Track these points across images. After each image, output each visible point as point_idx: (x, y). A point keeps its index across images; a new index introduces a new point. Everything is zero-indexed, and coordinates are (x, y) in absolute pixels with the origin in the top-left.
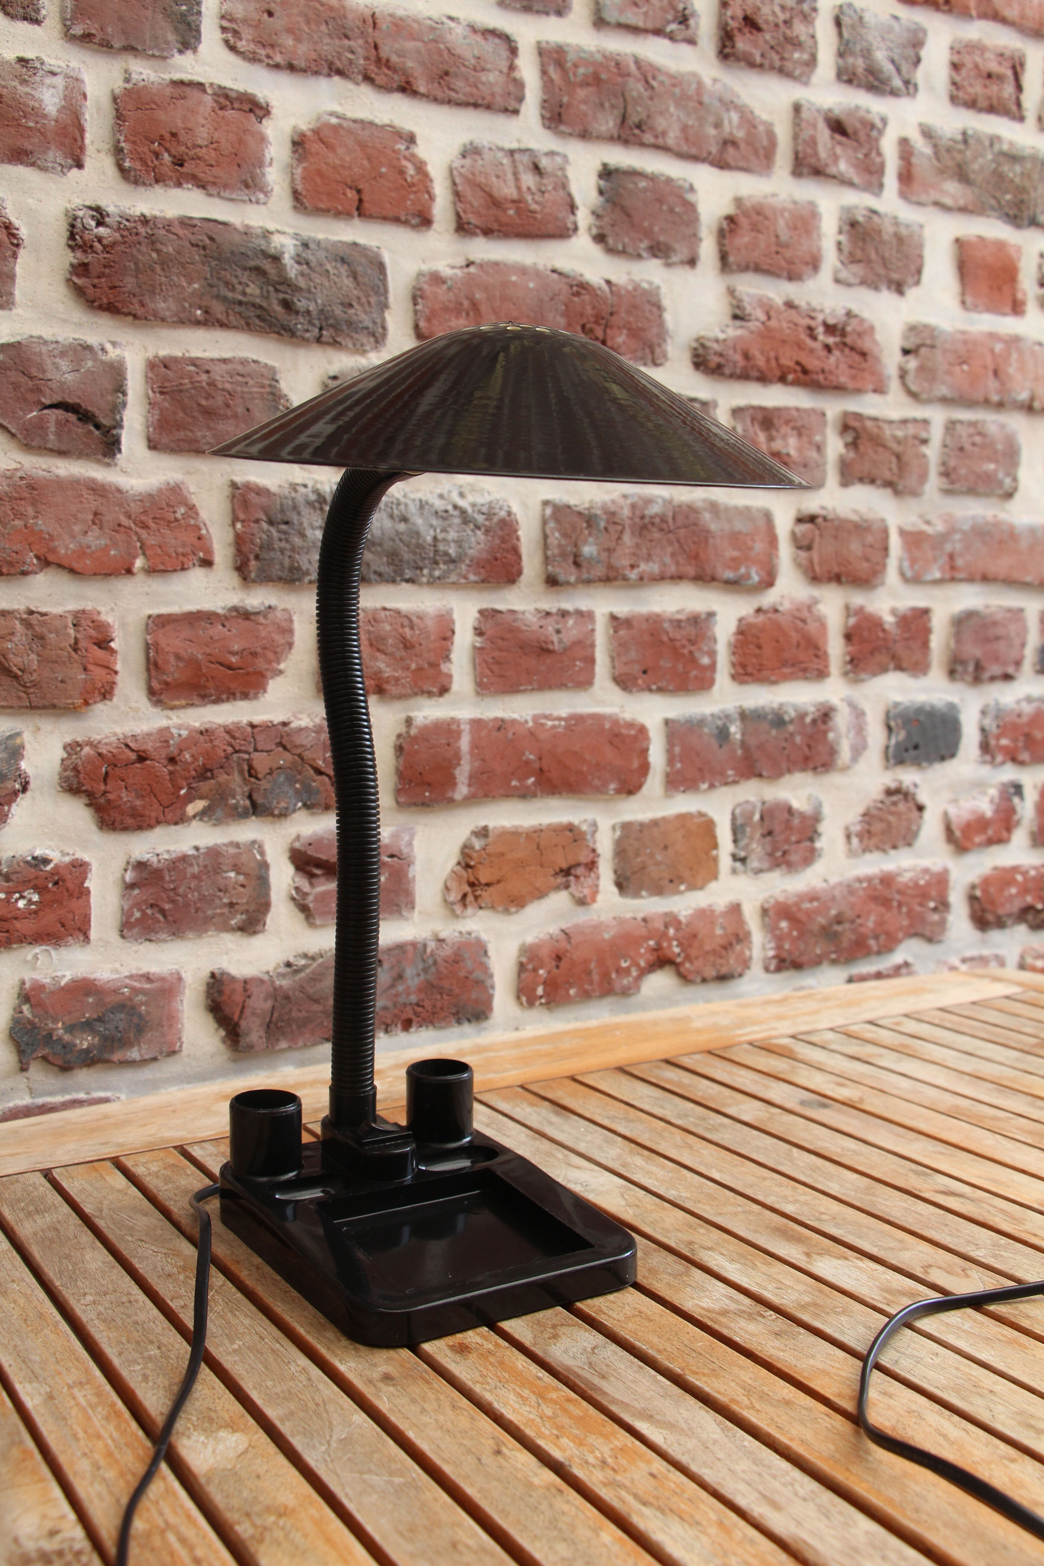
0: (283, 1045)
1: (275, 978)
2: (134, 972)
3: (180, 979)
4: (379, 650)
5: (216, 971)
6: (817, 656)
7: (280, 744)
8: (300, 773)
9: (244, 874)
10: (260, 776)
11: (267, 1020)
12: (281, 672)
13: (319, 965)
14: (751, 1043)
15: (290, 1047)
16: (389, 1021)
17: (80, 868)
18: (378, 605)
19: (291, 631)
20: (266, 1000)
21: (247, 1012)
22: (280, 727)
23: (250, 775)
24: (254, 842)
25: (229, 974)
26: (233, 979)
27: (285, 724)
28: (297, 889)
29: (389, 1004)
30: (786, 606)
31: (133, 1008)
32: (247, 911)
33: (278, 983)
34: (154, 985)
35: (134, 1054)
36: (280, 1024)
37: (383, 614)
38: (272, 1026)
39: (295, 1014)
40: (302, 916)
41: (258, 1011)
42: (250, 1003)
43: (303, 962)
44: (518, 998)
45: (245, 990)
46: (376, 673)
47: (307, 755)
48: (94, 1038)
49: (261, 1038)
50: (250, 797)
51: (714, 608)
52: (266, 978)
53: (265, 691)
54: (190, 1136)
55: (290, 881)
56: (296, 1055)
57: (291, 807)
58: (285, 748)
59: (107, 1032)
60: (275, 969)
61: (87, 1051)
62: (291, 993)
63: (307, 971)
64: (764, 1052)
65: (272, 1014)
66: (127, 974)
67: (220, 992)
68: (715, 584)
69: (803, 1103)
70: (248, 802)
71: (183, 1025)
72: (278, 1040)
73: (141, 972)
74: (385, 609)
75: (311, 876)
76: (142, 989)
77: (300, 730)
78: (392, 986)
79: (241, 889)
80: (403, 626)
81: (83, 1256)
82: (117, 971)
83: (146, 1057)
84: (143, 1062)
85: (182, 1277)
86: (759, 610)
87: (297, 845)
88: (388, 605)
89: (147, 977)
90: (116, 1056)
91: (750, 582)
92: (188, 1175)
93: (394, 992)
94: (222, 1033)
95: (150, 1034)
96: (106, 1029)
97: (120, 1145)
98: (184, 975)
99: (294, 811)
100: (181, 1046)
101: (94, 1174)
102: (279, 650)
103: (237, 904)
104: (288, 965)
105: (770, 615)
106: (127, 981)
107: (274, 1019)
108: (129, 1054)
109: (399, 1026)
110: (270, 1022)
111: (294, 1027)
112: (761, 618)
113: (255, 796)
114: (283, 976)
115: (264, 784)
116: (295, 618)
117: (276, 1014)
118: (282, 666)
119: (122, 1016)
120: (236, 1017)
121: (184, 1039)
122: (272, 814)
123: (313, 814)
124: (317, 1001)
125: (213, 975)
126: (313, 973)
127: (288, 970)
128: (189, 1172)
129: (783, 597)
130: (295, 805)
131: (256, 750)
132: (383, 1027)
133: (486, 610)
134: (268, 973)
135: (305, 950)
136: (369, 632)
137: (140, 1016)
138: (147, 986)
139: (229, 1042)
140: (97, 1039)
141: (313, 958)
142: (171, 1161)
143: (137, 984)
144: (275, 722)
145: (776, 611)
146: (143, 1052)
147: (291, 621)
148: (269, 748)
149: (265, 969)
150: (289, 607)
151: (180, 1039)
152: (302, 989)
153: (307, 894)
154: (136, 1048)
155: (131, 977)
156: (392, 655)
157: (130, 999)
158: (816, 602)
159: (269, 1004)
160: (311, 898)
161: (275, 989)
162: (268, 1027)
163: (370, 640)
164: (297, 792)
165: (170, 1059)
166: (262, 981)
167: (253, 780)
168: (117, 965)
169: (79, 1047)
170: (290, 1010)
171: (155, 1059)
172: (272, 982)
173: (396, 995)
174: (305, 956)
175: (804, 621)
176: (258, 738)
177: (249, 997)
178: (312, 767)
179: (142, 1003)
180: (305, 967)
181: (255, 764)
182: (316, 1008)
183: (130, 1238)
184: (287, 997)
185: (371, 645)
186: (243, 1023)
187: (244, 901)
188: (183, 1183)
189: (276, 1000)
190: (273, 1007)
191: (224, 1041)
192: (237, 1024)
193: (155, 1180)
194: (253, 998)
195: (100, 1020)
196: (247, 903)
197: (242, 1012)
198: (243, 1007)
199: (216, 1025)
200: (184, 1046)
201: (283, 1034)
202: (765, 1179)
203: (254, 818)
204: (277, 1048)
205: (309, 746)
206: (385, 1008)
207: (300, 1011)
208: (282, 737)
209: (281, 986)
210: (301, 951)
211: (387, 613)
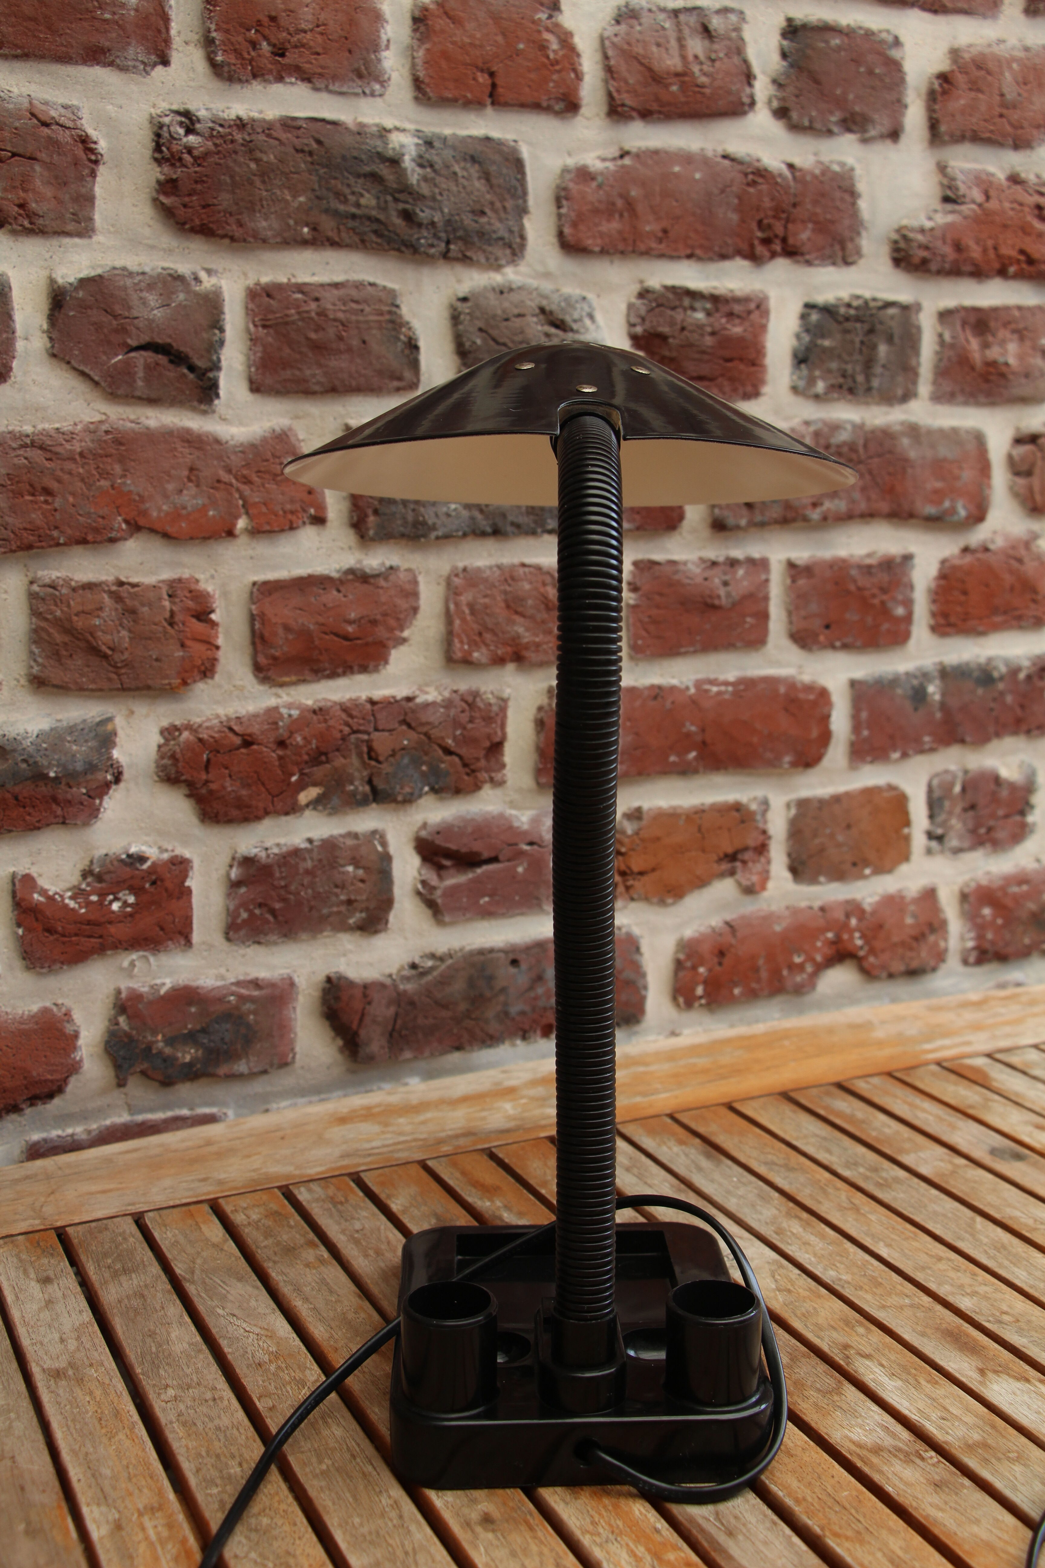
0: (408, 1054)
1: (398, 982)
2: (241, 978)
3: (292, 984)
4: (517, 613)
5: (332, 975)
6: (1034, 601)
7: (404, 722)
8: (426, 754)
9: (364, 868)
10: (381, 759)
11: (390, 1028)
12: (404, 640)
13: (449, 967)
14: (939, 1064)
15: (416, 1058)
16: (527, 1027)
17: (181, 866)
18: (516, 561)
19: (415, 595)
20: (388, 1007)
21: (367, 1020)
22: (404, 703)
23: (370, 758)
24: (374, 832)
25: (346, 979)
26: (351, 984)
27: (409, 699)
28: (424, 883)
29: (527, 1008)
30: (999, 543)
31: (240, 1017)
32: (367, 909)
33: (401, 987)
34: (263, 992)
35: (242, 1067)
36: (404, 1032)
37: (521, 571)
38: (395, 1034)
39: (421, 1021)
40: (428, 912)
41: (380, 1019)
42: (372, 1010)
43: (430, 963)
44: (674, 999)
45: (365, 996)
46: (513, 639)
47: (435, 733)
48: (197, 1051)
49: (382, 1047)
50: (370, 782)
51: (912, 549)
52: (388, 982)
53: (386, 662)
54: (297, 1172)
55: (416, 874)
56: (422, 1064)
57: (417, 792)
58: (409, 726)
59: (212, 1044)
60: (399, 971)
61: (190, 1065)
62: (416, 998)
63: (435, 973)
64: (953, 1077)
65: (395, 1021)
66: (233, 980)
67: (337, 998)
68: (913, 521)
69: (993, 1152)
70: (367, 788)
71: (296, 1034)
72: (401, 1050)
73: (249, 978)
74: (523, 565)
75: (439, 868)
76: (250, 996)
77: (427, 705)
78: (531, 988)
79: (361, 885)
80: (544, 584)
81: (169, 1333)
82: (223, 978)
83: (255, 1070)
84: (252, 1075)
85: (273, 1368)
86: (966, 550)
87: (423, 834)
88: (527, 561)
89: (256, 983)
90: (222, 1070)
91: (955, 518)
92: (291, 1227)
93: (532, 994)
94: (340, 1042)
95: (259, 1046)
96: (210, 1041)
97: (220, 1182)
98: (296, 980)
99: (420, 796)
100: (294, 1058)
101: (190, 1222)
102: (402, 616)
103: (356, 901)
104: (414, 966)
105: (979, 555)
106: (234, 988)
107: (398, 1027)
108: (236, 1067)
109: (539, 1032)
110: (393, 1029)
111: (420, 1036)
112: (968, 559)
113: (376, 781)
114: (408, 979)
115: (386, 768)
116: (421, 579)
117: (399, 1022)
118: (406, 634)
119: (228, 1026)
120: (354, 1026)
121: (298, 1049)
122: (395, 801)
123: (441, 799)
124: (445, 1007)
125: (329, 980)
126: (441, 975)
127: (413, 972)
128: (292, 1223)
129: (995, 532)
130: (421, 789)
131: (376, 729)
132: (521, 1033)
133: (641, 561)
134: (390, 976)
135: (433, 950)
136: (505, 592)
137: (248, 1026)
138: (256, 993)
139: (347, 1053)
140: (200, 1053)
141: (441, 959)
142: (274, 1206)
143: (243, 991)
144: (399, 697)
145: (986, 550)
146: (252, 1064)
147: (416, 582)
148: (391, 727)
149: (387, 971)
150: (413, 566)
151: (292, 1050)
152: (428, 993)
153: (434, 888)
154: (244, 1061)
155: (238, 983)
156: (532, 618)
157: (237, 1008)
158: (1035, 536)
159: (392, 1011)
160: (439, 892)
161: (399, 994)
162: (391, 1035)
163: (506, 601)
164: (423, 774)
165: (282, 1071)
166: (383, 986)
167: (373, 763)
168: (223, 971)
169: (181, 1061)
170: (416, 1017)
171: (265, 1072)
172: (395, 986)
173: (536, 998)
174: (433, 956)
175: (1020, 561)
176: (379, 716)
177: (369, 1003)
178: (440, 746)
179: (250, 1012)
180: (432, 969)
181: (376, 745)
182: (444, 1014)
183: (220, 1311)
184: (412, 1003)
185: (508, 607)
186: (363, 1033)
187: (364, 897)
188: (285, 1237)
189: (399, 1006)
190: (397, 1015)
191: (341, 1050)
192: (356, 1034)
193: (255, 1232)
194: (374, 1005)
195: (204, 1031)
196: (368, 900)
197: (361, 1020)
198: (363, 1015)
199: (332, 1034)
200: (298, 1057)
201: (408, 1043)
202: (940, 1259)
203: (374, 805)
204: (401, 1058)
205: (437, 723)
206: (523, 1013)
207: (426, 1017)
208: (406, 714)
209: (405, 991)
210: (427, 951)
211: (527, 570)
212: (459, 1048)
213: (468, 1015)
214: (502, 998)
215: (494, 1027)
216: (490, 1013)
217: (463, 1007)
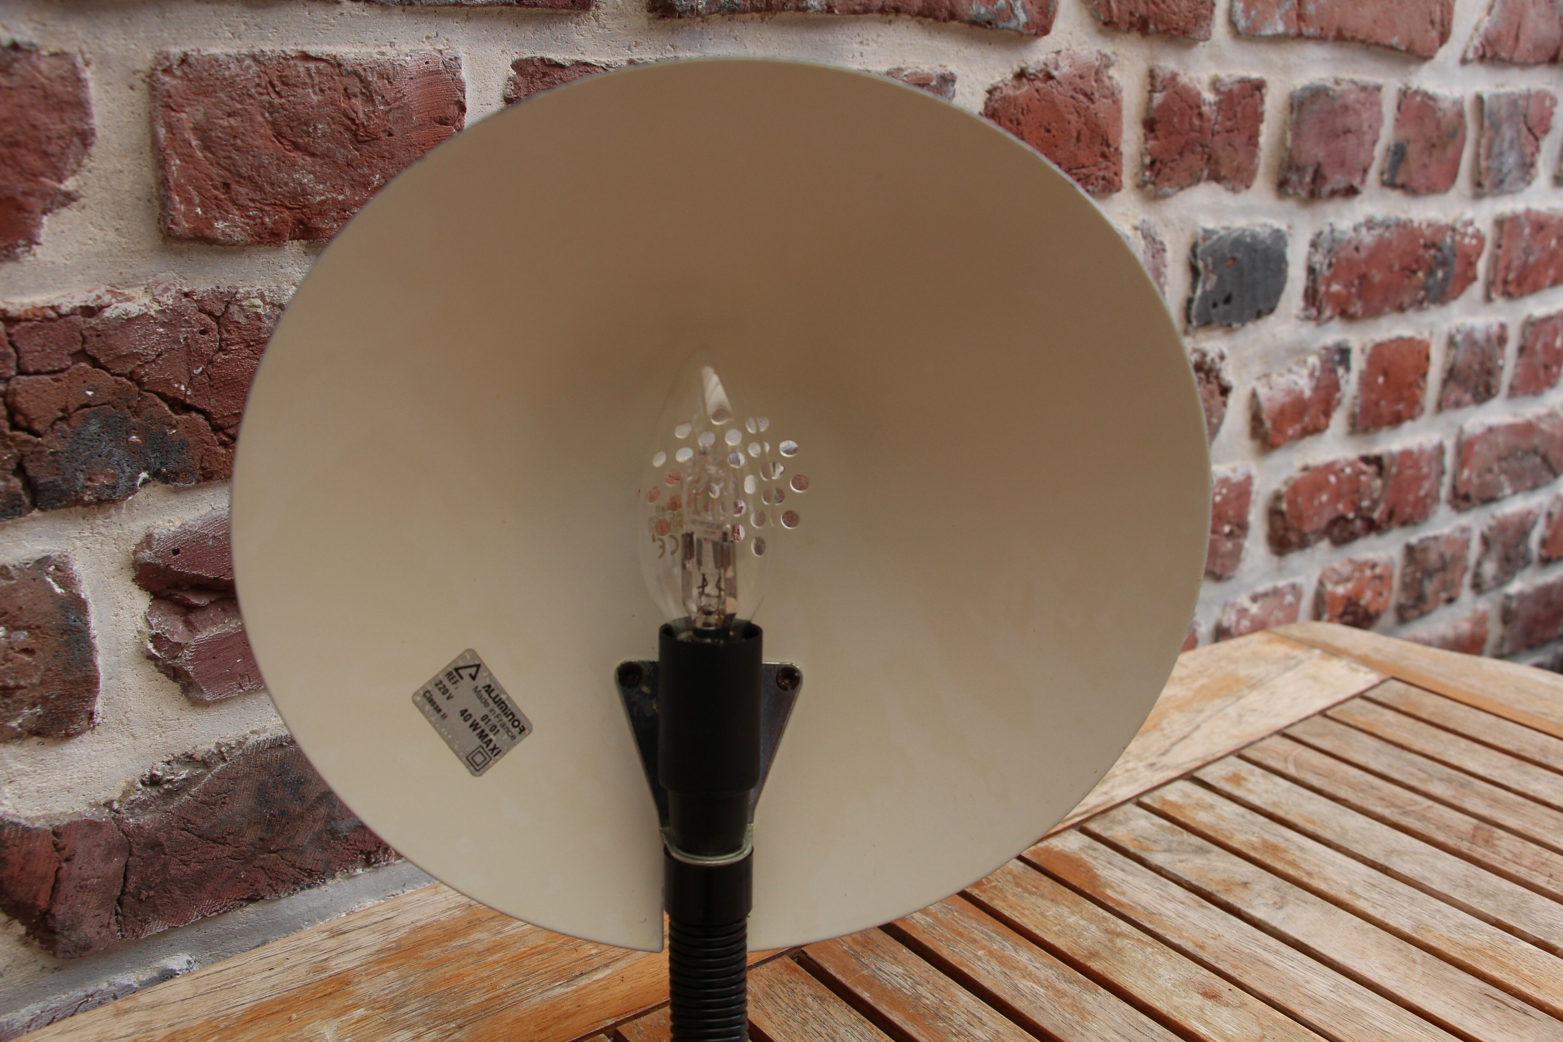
0: (158, 927)
1: (125, 814)
4: (297, 147)
6: (1104, 156)
7: (82, 355)
8: (137, 413)
9: (28, 628)
10: (37, 426)
11: (116, 892)
12: (69, 198)
13: (218, 777)
18: (290, 49)
19: (81, 106)
20: (108, 857)
21: (67, 888)
22: (80, 319)
23: (15, 426)
24: (43, 562)
25: (16, 825)
26: (26, 833)
27: (89, 311)
28: (156, 639)
30: (1064, 70)
32: (45, 700)
33: (132, 821)
36: (144, 894)
37: (301, 67)
38: (128, 899)
39: (175, 871)
40: (176, 687)
41: (92, 882)
42: (72, 870)
43: (184, 773)
45: (58, 848)
46: (294, 197)
47: (149, 373)
49: (105, 926)
50: (20, 470)
51: (952, 68)
52: (103, 816)
53: (32, 241)
55: (141, 624)
57: (123, 483)
58: (95, 362)
60: (126, 793)
62: (162, 836)
63: (194, 790)
65: (125, 878)
68: (955, 23)
70: (16, 483)
72: (145, 921)
74: (306, 57)
75: (187, 610)
77: (129, 321)
79: (27, 658)
80: (348, 96)
86: (1021, 75)
87: (147, 555)
88: (312, 50)
91: (1013, 24)
94: (21, 928)
99: (133, 490)
102: (54, 148)
103: (19, 687)
104: (154, 781)
105: (1039, 84)
107: (131, 887)
110: (123, 894)
111: (177, 894)
112: (1025, 88)
113: (32, 469)
114: (143, 805)
115: (51, 443)
116: (88, 74)
117: (133, 878)
118: (69, 184)
120: (43, 902)
122: (79, 501)
123: (177, 491)
124: (218, 841)
126: (206, 792)
127: (153, 792)
129: (1058, 53)
130: (133, 478)
131: (22, 372)
133: (530, 62)
134: (108, 804)
135: (189, 750)
136: (271, 108)
141: (205, 763)
144: (64, 310)
145: (1049, 77)
147: (79, 82)
148: (56, 366)
149: (102, 798)
150: (70, 48)
152: (185, 823)
153: (179, 646)
156: (327, 156)
158: (1107, 63)
159: (117, 862)
160: (187, 654)
161: (127, 834)
162: (119, 904)
163: (273, 124)
164: (133, 449)
166: (94, 825)
167: (23, 435)
170: (165, 866)
172: (119, 822)
174: (189, 759)
175: (1089, 97)
176: (24, 346)
177: (68, 860)
178: (163, 396)
180: (189, 781)
181: (21, 401)
182: (218, 851)
184: (155, 845)
185: (279, 135)
186: (61, 911)
187: (35, 680)
189: (130, 854)
190: (126, 868)
191: (24, 941)
192: (47, 914)
194: (78, 861)
196: (42, 683)
197: (54, 889)
198: (57, 880)
201: (155, 909)
203: (36, 513)
204: (145, 935)
205: (153, 355)
207: (184, 863)
208: (84, 340)
209: (140, 828)
210: (178, 752)
211: (312, 65)
212: (251, 900)
213: (263, 845)
214: (322, 811)
215: (312, 857)
216: (303, 838)
217: (251, 836)
